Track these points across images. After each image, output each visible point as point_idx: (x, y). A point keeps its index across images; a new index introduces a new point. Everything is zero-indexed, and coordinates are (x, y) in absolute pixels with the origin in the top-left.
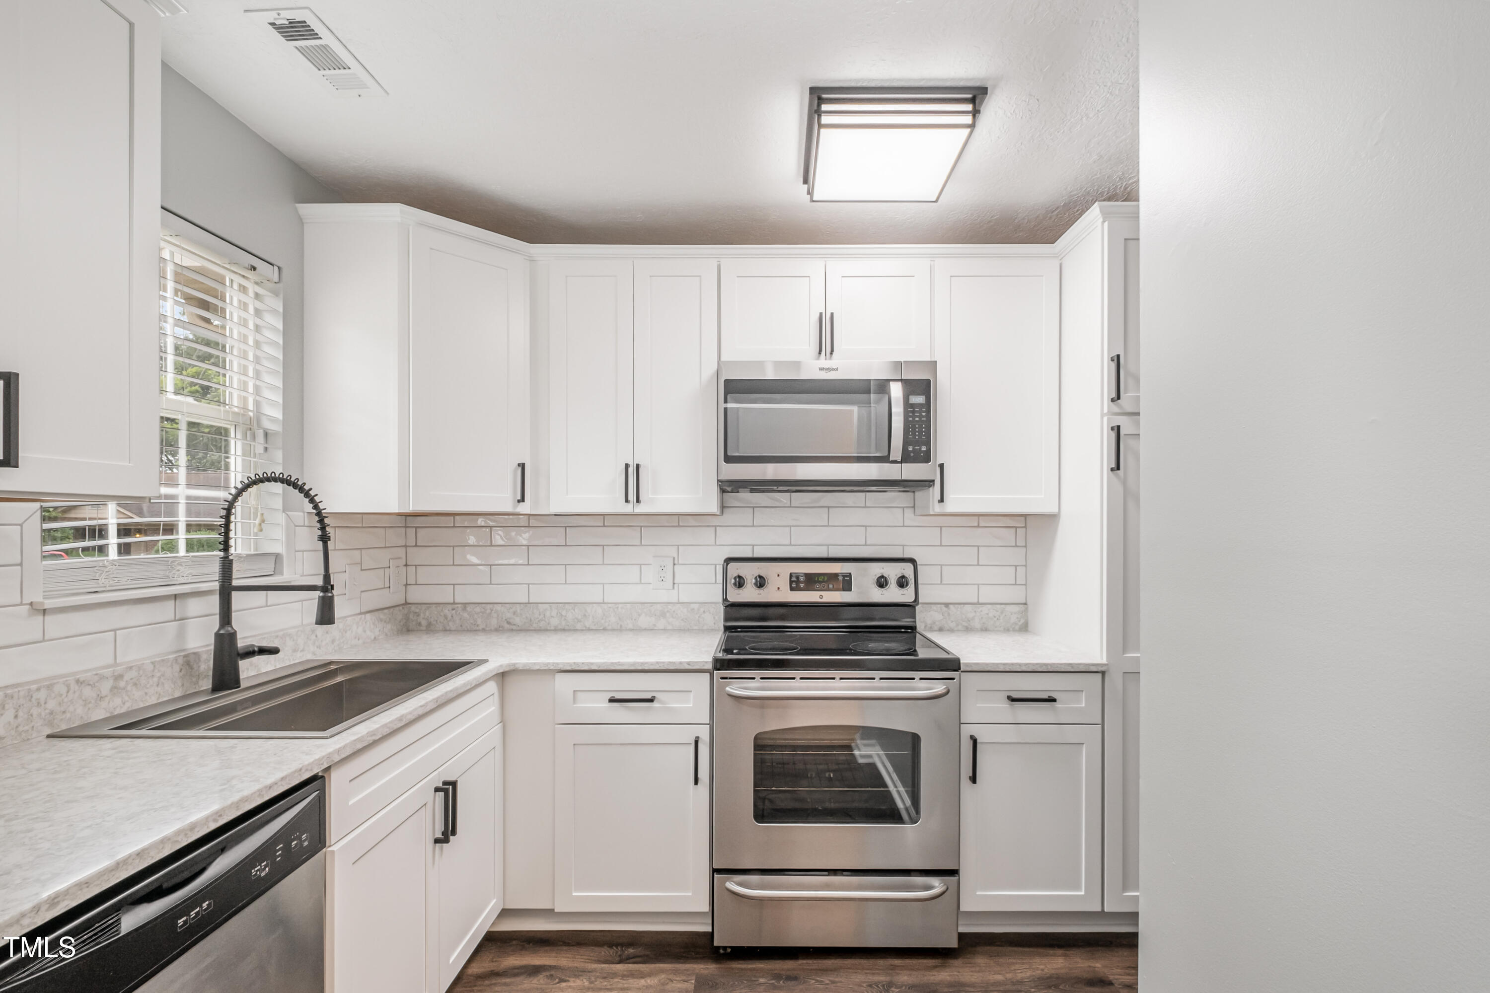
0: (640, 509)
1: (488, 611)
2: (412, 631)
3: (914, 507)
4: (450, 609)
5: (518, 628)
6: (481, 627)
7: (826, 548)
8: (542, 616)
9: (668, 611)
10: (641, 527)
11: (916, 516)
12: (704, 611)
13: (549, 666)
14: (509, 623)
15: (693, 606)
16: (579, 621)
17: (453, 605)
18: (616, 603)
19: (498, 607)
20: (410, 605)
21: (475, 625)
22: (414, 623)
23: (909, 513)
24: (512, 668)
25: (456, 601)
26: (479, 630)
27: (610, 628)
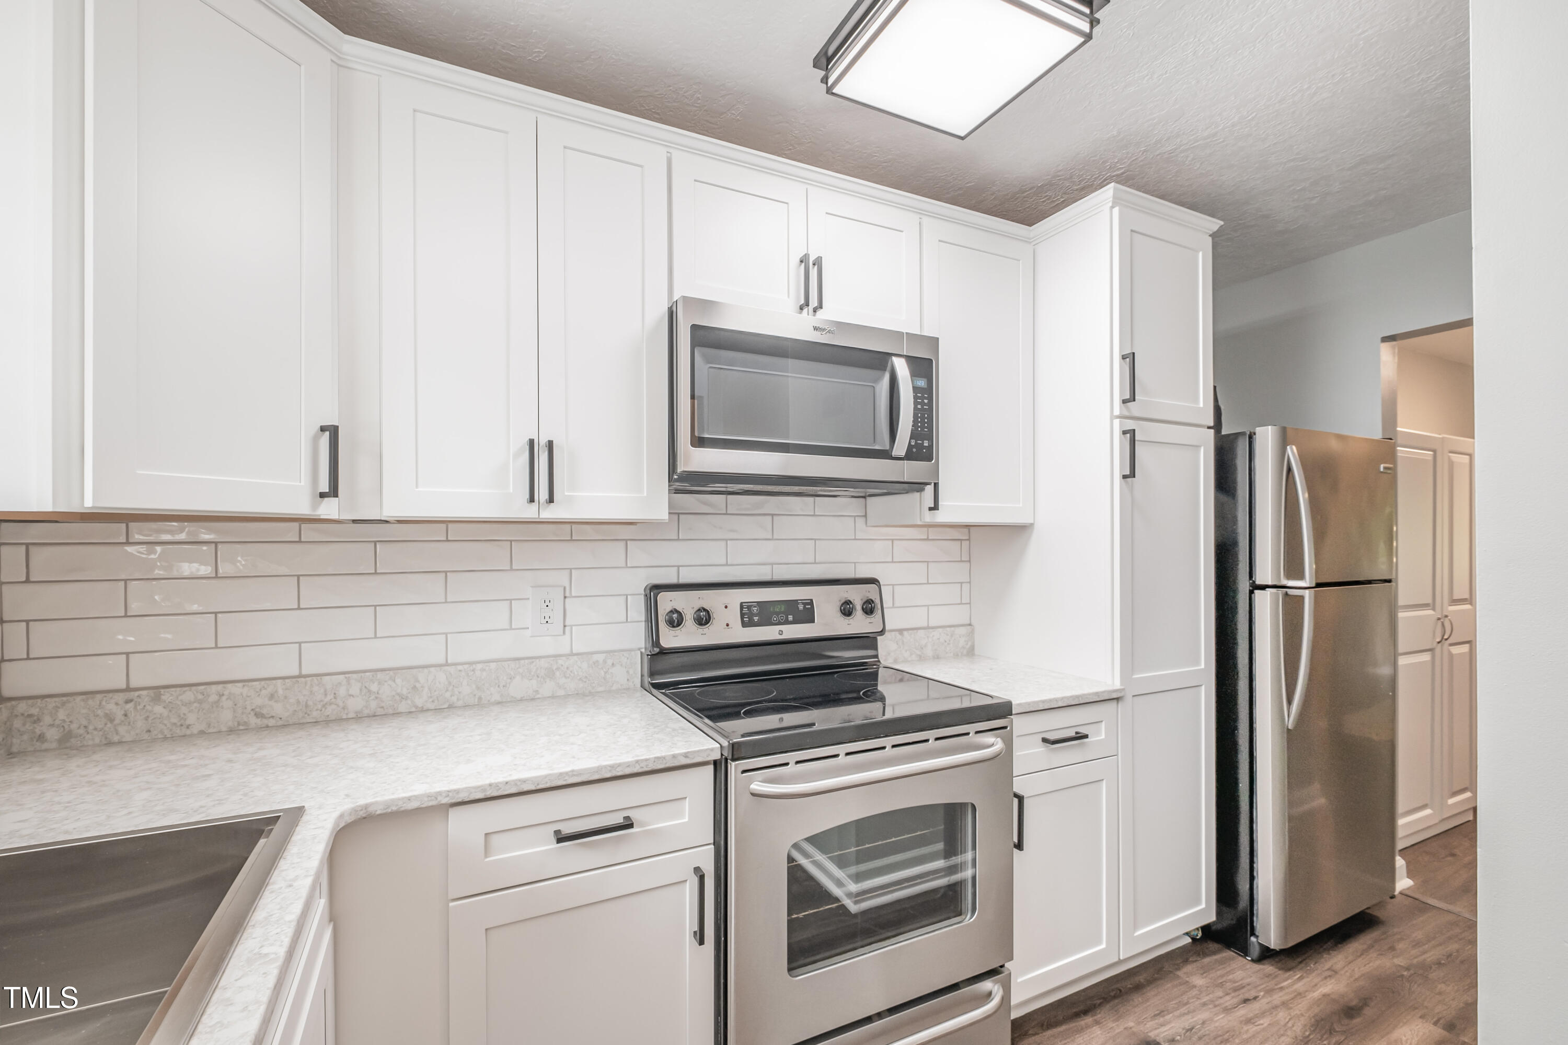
0: (549, 513)
1: (214, 698)
2: (19, 753)
3: (865, 516)
4: (121, 702)
5: (280, 723)
6: (195, 730)
7: (769, 567)
8: (330, 697)
9: (558, 669)
10: (511, 541)
11: (868, 526)
12: (613, 664)
13: (439, 798)
14: (258, 715)
15: (596, 657)
16: (403, 698)
17: (127, 693)
18: (470, 664)
19: (236, 689)
20: (14, 703)
21: (182, 725)
22: (25, 737)
23: (860, 521)
24: (362, 814)
25: (133, 684)
26: (192, 735)
27: (460, 703)
